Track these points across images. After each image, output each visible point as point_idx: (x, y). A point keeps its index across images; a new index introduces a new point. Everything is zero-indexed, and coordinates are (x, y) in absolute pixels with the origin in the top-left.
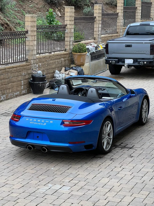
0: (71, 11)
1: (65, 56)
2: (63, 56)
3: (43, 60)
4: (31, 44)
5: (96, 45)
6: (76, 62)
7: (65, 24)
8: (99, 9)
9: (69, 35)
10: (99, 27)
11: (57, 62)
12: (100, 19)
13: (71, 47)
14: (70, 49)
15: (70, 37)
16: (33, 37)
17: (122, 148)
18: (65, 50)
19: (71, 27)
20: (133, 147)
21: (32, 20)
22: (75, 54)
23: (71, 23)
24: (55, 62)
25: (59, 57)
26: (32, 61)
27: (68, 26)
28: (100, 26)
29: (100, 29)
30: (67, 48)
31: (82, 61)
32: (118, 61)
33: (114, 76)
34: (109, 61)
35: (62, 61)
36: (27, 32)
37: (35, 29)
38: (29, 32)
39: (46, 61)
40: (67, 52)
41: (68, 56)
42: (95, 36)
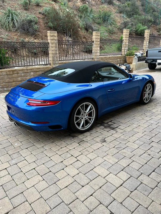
0: (127, 31)
1: (121, 58)
2: (119, 58)
3: (104, 59)
4: (95, 49)
5: (142, 53)
6: (127, 62)
7: (123, 39)
8: (148, 32)
9: (124, 46)
10: (146, 43)
11: (115, 61)
12: (148, 38)
13: (125, 53)
14: (124, 54)
15: (125, 47)
16: (97, 45)
17: (106, 127)
18: (122, 55)
19: (126, 41)
20: (117, 127)
21: (97, 34)
22: (127, 57)
23: (126, 39)
24: (113, 61)
25: (116, 58)
26: (96, 59)
27: (124, 41)
28: (148, 42)
29: (147, 44)
30: (123, 53)
31: (130, 61)
32: (153, 61)
33: (151, 70)
34: (147, 61)
35: (118, 60)
36: (93, 42)
37: (99, 40)
38: (94, 42)
39: (106, 60)
40: (123, 56)
41: (123, 58)
42: (144, 48)
